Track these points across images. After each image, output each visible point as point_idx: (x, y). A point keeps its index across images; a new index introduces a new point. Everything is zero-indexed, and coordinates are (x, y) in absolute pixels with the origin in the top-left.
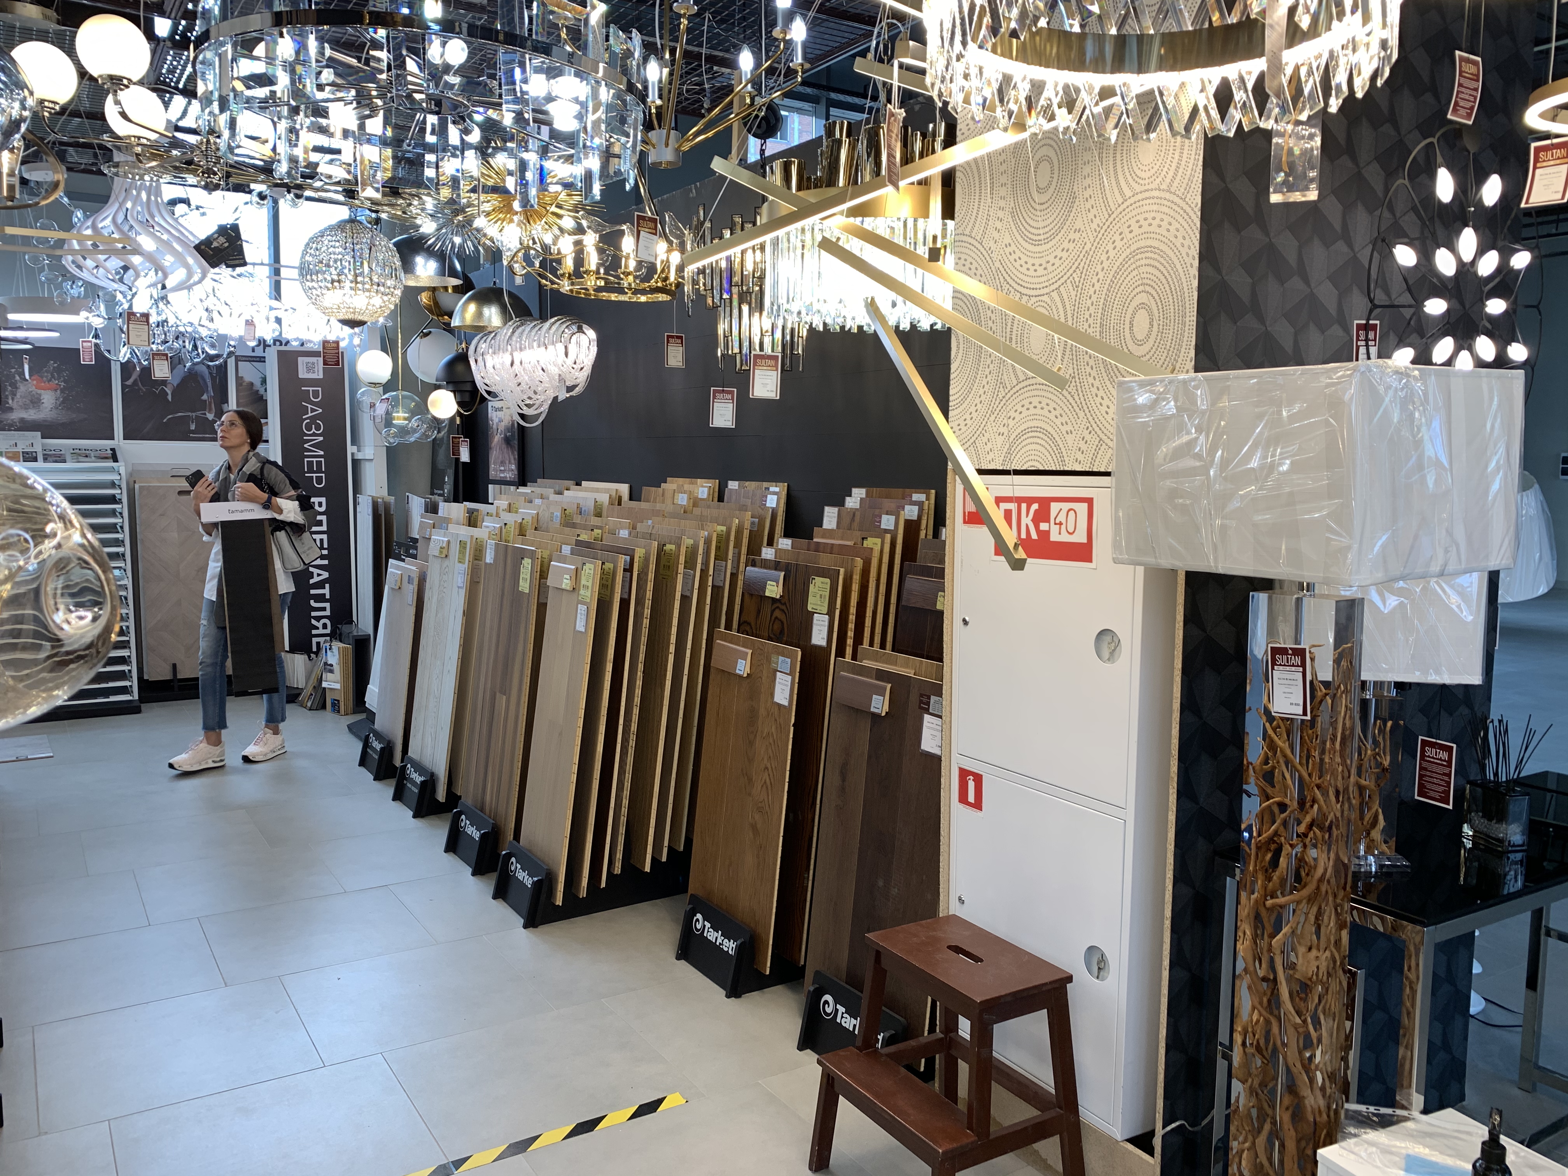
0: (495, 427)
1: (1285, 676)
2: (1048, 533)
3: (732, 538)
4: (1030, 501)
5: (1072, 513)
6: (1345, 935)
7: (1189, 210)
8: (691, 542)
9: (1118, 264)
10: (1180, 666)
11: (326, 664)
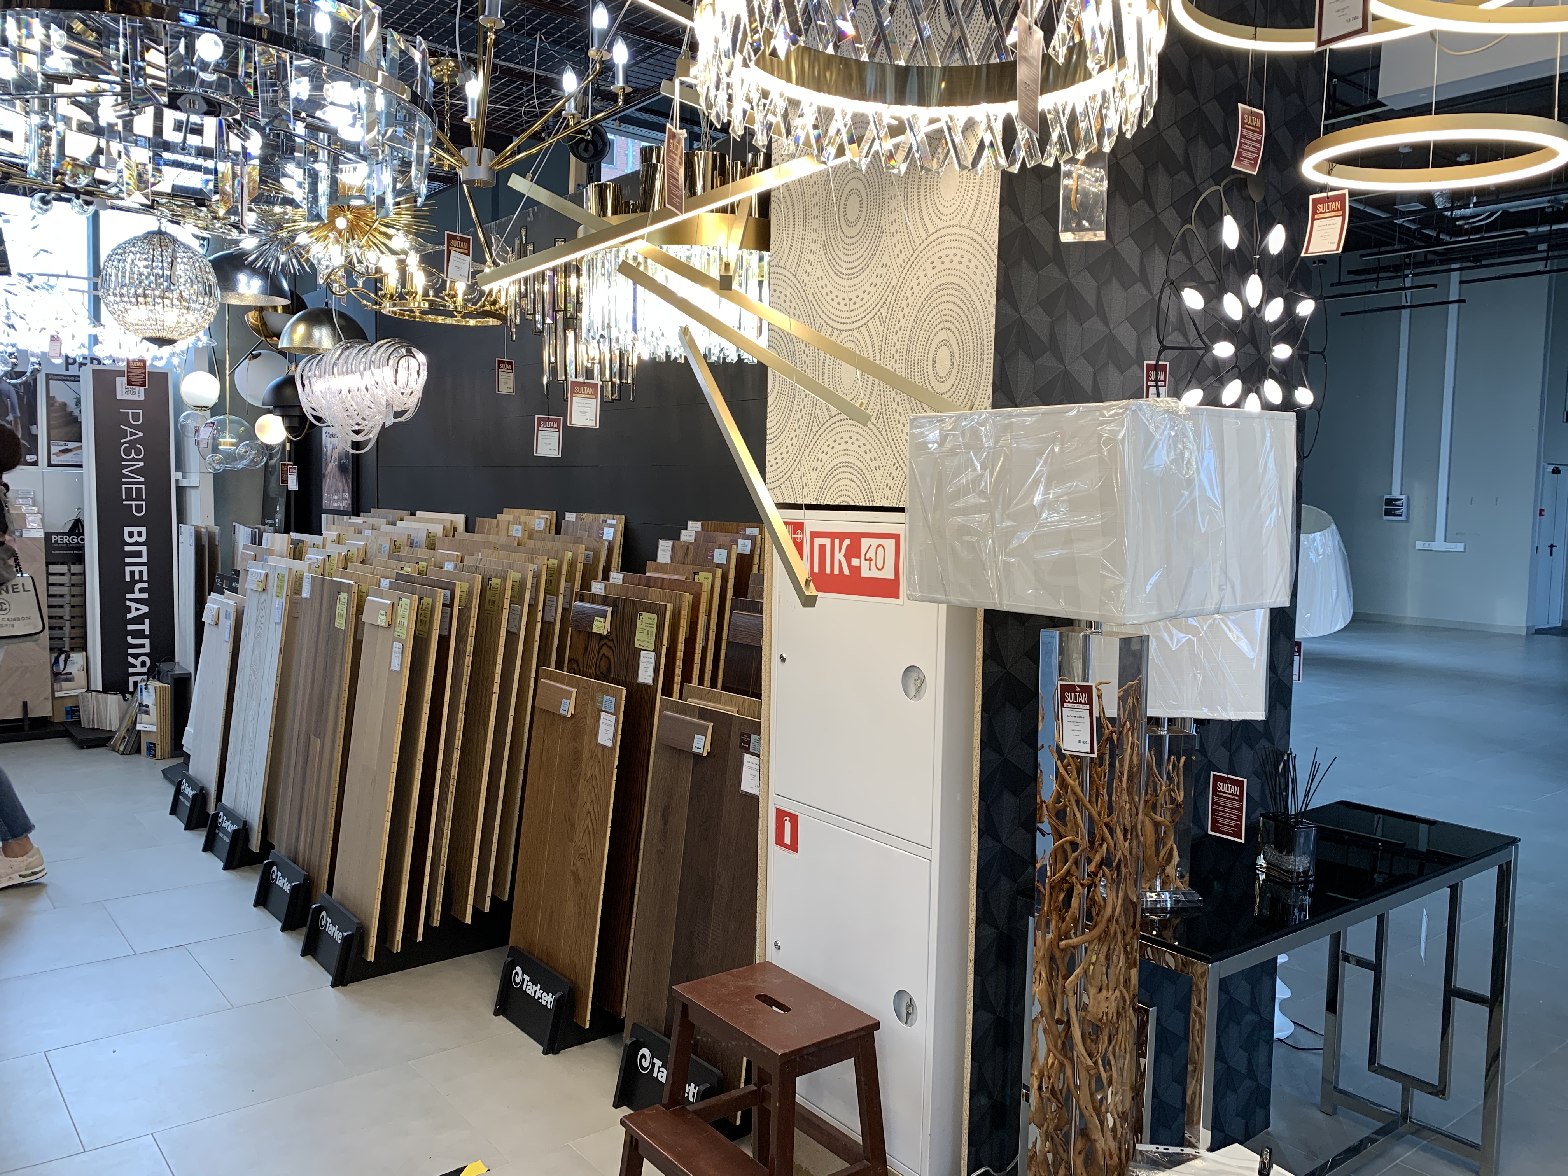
0: (329, 453)
1: (1074, 714)
2: (858, 568)
3: (564, 571)
4: (842, 536)
5: (880, 548)
6: (1134, 973)
7: (987, 247)
8: (518, 576)
9: (922, 300)
10: (980, 703)
11: (141, 705)
